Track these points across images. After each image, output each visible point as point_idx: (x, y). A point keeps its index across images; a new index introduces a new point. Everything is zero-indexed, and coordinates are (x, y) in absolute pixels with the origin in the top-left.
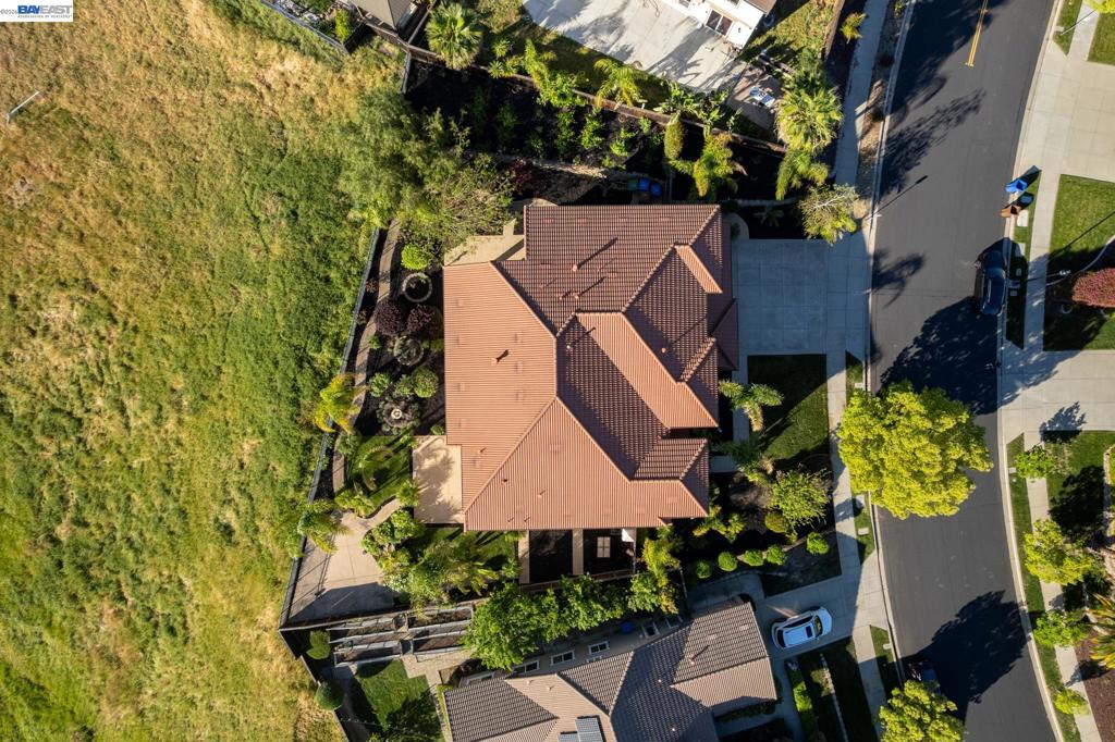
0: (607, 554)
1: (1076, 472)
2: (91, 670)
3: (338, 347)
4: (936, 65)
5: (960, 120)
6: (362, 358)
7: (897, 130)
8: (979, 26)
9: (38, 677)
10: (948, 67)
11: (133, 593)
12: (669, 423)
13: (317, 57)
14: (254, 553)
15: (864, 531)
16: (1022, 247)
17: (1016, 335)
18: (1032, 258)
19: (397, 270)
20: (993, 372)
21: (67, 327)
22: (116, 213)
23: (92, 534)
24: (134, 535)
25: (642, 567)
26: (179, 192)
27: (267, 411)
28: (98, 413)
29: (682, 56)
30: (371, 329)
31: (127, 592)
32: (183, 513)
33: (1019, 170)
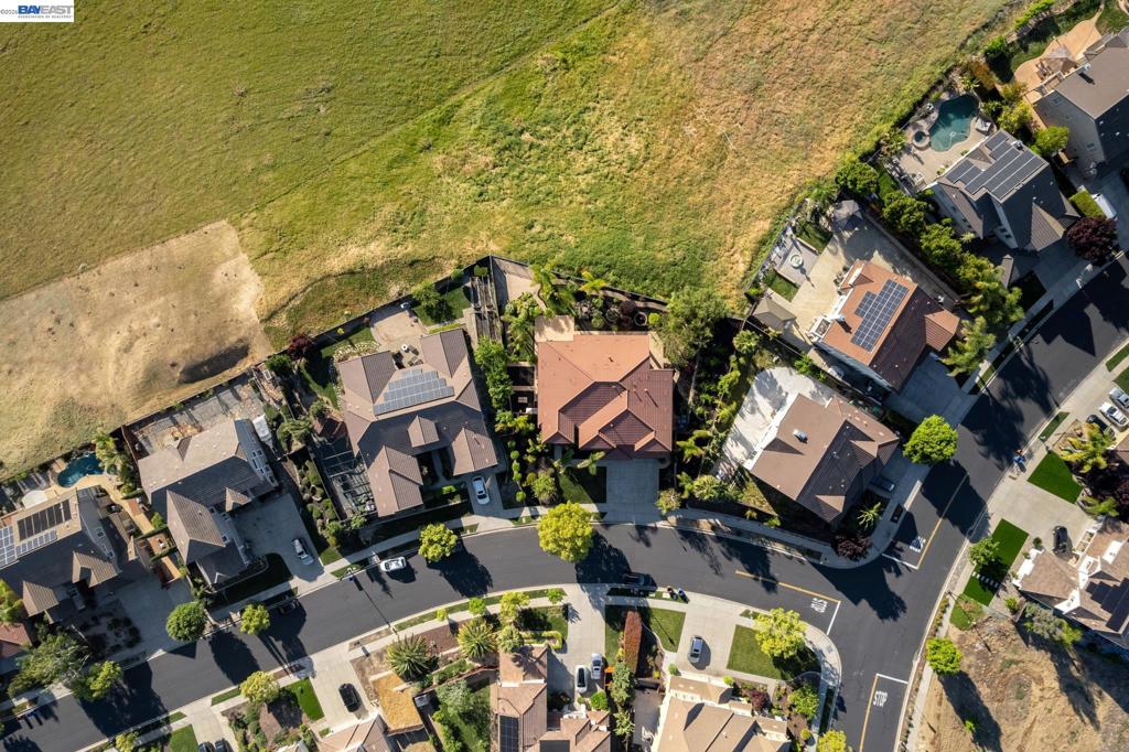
0: (520, 401)
1: (549, 620)
2: (459, 150)
3: (615, 283)
4: (737, 556)
5: (711, 566)
6: (610, 293)
7: (708, 539)
8: (753, 576)
9: (455, 122)
10: (736, 562)
11: (497, 174)
12: (581, 428)
13: (743, 279)
14: (522, 241)
15: (524, 521)
16: (653, 595)
17: (613, 592)
18: (648, 600)
19: (649, 310)
20: (596, 582)
21: (626, 146)
22: (679, 177)
23: (526, 152)
24: (526, 175)
25: (515, 416)
26: (688, 209)
27: (587, 250)
28: (585, 159)
29: (741, 439)
30: (623, 298)
31: (498, 170)
32: (538, 202)
33: (688, 594)
